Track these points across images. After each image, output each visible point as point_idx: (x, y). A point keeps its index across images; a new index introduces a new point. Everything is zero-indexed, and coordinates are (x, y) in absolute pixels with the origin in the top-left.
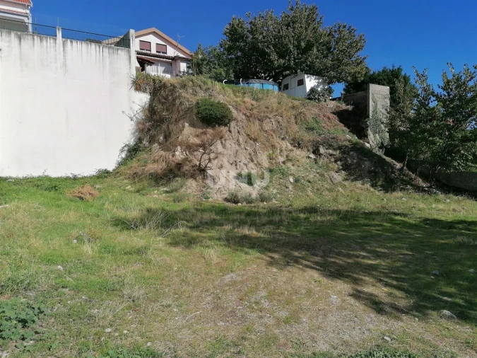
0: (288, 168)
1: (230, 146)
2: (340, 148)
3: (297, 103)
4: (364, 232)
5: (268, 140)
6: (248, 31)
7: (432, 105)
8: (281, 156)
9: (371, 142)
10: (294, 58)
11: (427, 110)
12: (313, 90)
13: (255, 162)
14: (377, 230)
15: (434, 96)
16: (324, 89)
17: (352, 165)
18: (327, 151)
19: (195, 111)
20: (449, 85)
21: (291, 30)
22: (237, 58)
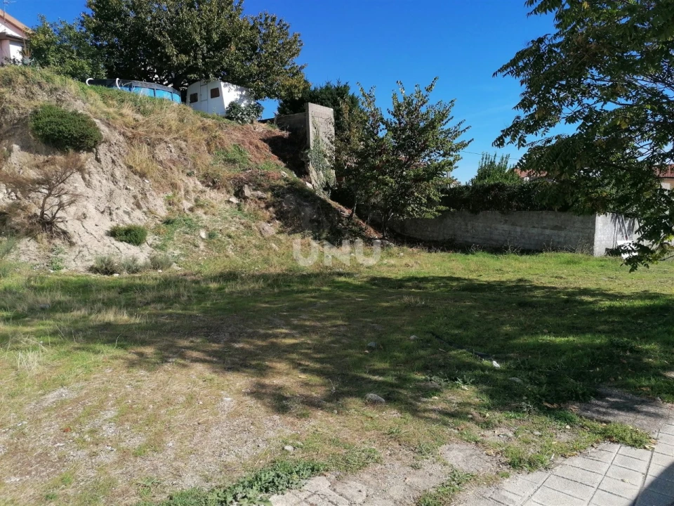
0: (198, 217)
1: (98, 184)
2: (272, 189)
3: (209, 122)
4: (294, 301)
5: (165, 176)
6: (128, 6)
7: (381, 135)
8: (187, 199)
9: (313, 182)
10: (203, 54)
11: (376, 141)
12: (233, 106)
13: (145, 209)
14: (312, 297)
15: (383, 123)
16: (249, 106)
17: (289, 212)
18: (255, 193)
19: (31, 124)
20: (399, 110)
21: (195, 12)
22: (112, 46)
